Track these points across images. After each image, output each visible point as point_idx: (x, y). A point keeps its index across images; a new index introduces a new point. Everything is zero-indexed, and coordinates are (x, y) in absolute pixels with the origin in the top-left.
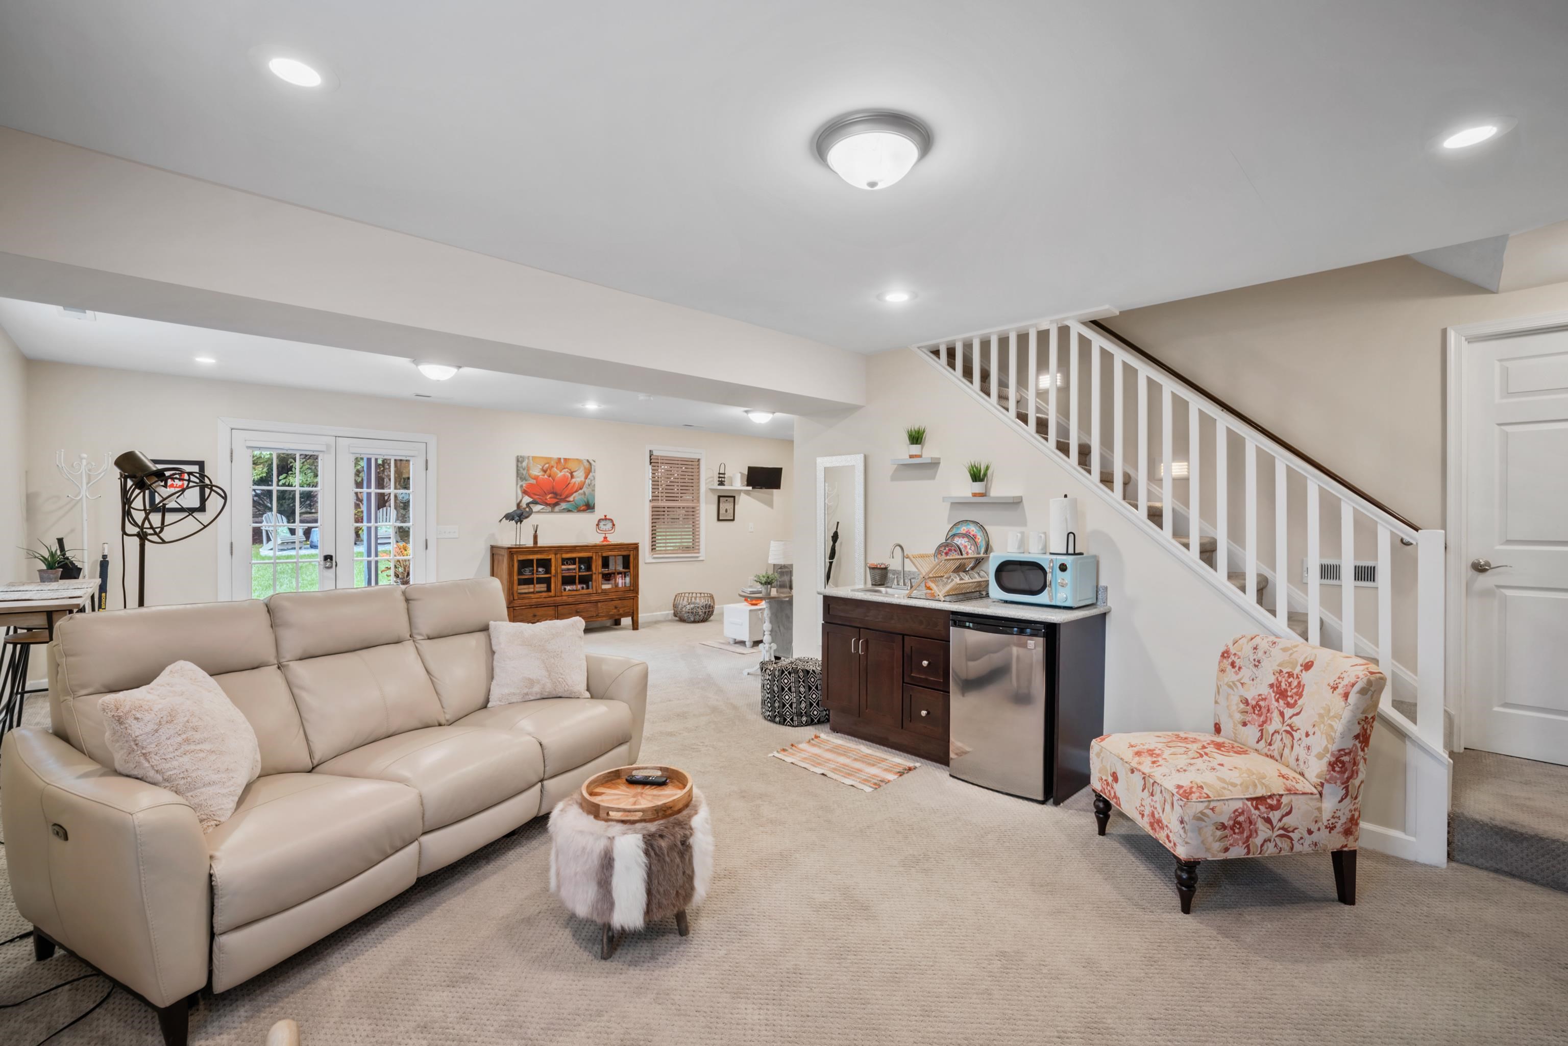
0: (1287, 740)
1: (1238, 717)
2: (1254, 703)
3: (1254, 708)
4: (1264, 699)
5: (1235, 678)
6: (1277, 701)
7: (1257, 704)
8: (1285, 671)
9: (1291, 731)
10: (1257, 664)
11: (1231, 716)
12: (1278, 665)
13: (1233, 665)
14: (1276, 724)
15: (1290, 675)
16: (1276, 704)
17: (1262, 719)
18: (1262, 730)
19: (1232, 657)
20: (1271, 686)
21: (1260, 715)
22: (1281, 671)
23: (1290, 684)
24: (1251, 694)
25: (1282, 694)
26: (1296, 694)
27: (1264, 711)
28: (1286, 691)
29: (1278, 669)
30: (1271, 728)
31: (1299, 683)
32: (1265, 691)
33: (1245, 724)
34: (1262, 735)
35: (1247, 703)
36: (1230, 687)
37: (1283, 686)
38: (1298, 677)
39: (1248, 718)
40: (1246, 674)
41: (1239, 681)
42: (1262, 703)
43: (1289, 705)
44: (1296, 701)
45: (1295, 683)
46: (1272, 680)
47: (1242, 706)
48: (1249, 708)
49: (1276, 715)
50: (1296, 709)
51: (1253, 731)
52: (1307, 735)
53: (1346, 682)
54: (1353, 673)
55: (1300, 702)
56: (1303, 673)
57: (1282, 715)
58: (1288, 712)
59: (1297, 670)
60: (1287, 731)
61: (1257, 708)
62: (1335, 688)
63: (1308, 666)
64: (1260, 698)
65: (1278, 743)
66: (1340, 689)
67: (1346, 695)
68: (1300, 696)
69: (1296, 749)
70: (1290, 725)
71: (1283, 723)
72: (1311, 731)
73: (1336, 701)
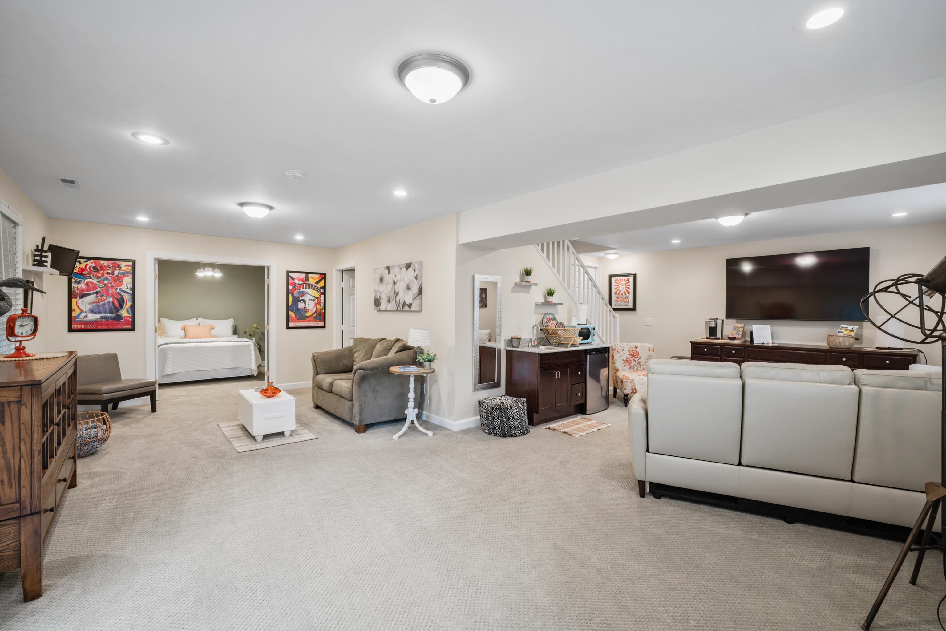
0: (639, 366)
1: (623, 365)
3: (626, 361)
4: (628, 358)
5: (619, 355)
7: (627, 360)
8: (631, 350)
9: (639, 363)
10: (623, 350)
11: (621, 365)
12: (628, 349)
13: (618, 352)
14: (633, 363)
15: (633, 351)
16: (632, 358)
17: (629, 363)
18: (630, 366)
19: (617, 350)
20: (629, 354)
21: (628, 363)
23: (634, 353)
24: (625, 358)
25: (633, 356)
26: (637, 354)
27: (629, 361)
28: (633, 354)
30: (632, 365)
32: (628, 356)
33: (625, 366)
34: (630, 368)
35: (624, 361)
36: (619, 358)
37: (632, 353)
39: (625, 364)
40: (621, 353)
41: (620, 355)
42: (628, 359)
43: (636, 358)
44: (638, 356)
45: (635, 352)
46: (628, 353)
47: (623, 362)
48: (625, 362)
49: (633, 361)
50: (639, 358)
51: (628, 367)
52: (645, 362)
53: (652, 348)
54: (651, 346)
55: (639, 356)
56: (636, 349)
57: (635, 360)
58: (636, 359)
59: (634, 349)
60: (637, 364)
61: (627, 361)
62: (650, 350)
63: (636, 347)
64: (627, 358)
65: (635, 368)
66: (651, 350)
67: (653, 351)
68: (639, 355)
69: (642, 367)
70: (638, 362)
71: (636, 362)
72: (646, 361)
73: (651, 353)
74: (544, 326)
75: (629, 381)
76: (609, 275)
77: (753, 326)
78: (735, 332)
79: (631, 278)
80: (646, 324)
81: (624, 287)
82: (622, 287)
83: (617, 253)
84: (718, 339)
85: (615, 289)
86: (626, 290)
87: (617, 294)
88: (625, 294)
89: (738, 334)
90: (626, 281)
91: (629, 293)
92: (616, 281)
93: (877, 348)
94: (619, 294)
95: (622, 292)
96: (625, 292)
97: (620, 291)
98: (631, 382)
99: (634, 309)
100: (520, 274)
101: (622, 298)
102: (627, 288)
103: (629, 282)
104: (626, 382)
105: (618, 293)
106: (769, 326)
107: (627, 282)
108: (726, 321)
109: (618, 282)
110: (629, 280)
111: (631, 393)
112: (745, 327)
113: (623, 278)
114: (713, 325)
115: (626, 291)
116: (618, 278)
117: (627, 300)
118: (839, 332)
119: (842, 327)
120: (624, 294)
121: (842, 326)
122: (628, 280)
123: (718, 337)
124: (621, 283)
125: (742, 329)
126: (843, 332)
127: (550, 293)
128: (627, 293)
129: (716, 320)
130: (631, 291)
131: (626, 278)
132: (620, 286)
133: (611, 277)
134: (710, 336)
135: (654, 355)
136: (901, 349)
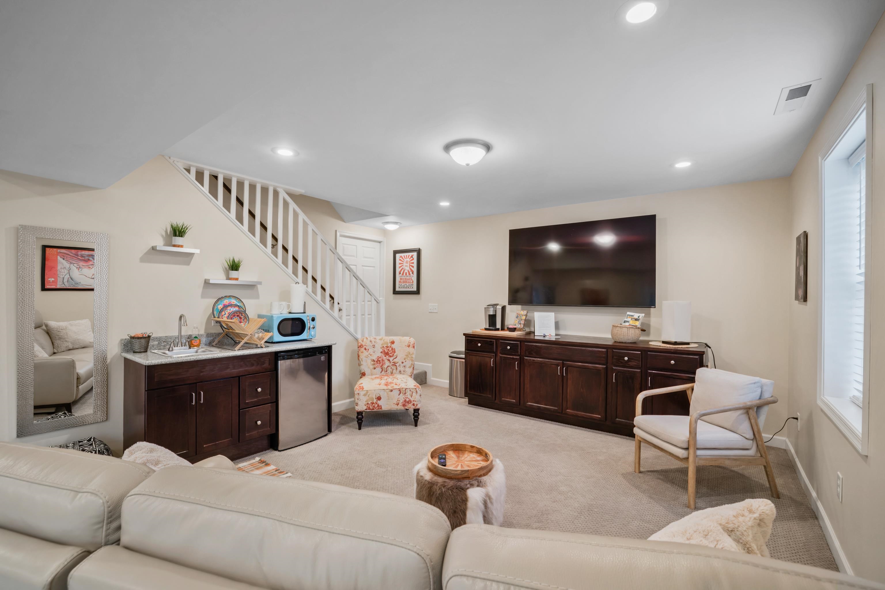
0: (394, 367)
1: (372, 367)
2: (377, 360)
3: (377, 362)
4: (380, 358)
5: (367, 354)
6: (385, 356)
7: (378, 360)
8: (385, 346)
9: (395, 364)
10: (374, 346)
11: (369, 368)
12: (382, 345)
13: (365, 349)
14: (387, 364)
15: (387, 347)
16: (385, 358)
17: (381, 364)
18: (382, 368)
19: (364, 347)
20: (381, 352)
21: (380, 363)
22: (383, 347)
23: (388, 350)
24: (375, 358)
25: (387, 354)
26: (392, 352)
27: (381, 361)
28: (388, 352)
29: (382, 346)
30: (385, 366)
31: (392, 348)
32: (380, 355)
33: (375, 368)
34: (382, 370)
35: (374, 361)
36: (366, 357)
37: (386, 351)
38: (390, 347)
39: (375, 366)
40: (371, 351)
41: (369, 354)
42: (380, 359)
43: (390, 356)
44: (393, 354)
45: (390, 349)
46: (381, 350)
47: (372, 363)
48: (375, 362)
49: (386, 361)
50: (395, 357)
51: (378, 370)
52: (403, 363)
53: (412, 343)
54: (412, 340)
55: (395, 354)
56: (393, 345)
57: (389, 360)
58: (391, 359)
59: (389, 345)
60: (393, 365)
61: (378, 362)
62: (409, 346)
63: (393, 343)
64: (378, 357)
65: (389, 370)
66: (411, 346)
67: (414, 347)
68: (395, 352)
69: (399, 369)
70: (394, 363)
71: (390, 363)
72: (404, 361)
73: (411, 350)
76: (394, 251)
77: (535, 313)
78: (517, 322)
79: (415, 254)
81: (408, 265)
82: (406, 266)
83: (396, 223)
84: (498, 330)
85: (400, 267)
86: (411, 269)
87: (401, 274)
88: (409, 274)
89: (520, 324)
90: (410, 259)
91: (413, 273)
92: (401, 258)
93: (664, 342)
94: (403, 274)
95: (406, 271)
96: (409, 271)
97: (404, 271)
98: (365, 395)
99: (417, 292)
100: (164, 234)
101: (406, 278)
102: (411, 267)
103: (413, 259)
104: (359, 394)
105: (402, 273)
106: (553, 313)
107: (411, 259)
108: (509, 308)
109: (402, 260)
110: (414, 257)
111: (366, 409)
112: (528, 314)
113: (408, 254)
114: (491, 313)
115: (410, 271)
116: (402, 255)
117: (411, 282)
118: (625, 322)
119: (628, 315)
120: (408, 274)
121: (628, 313)
122: (412, 257)
123: (497, 327)
124: (406, 260)
125: (524, 318)
126: (628, 322)
127: (234, 266)
128: (411, 273)
129: (495, 305)
130: (415, 270)
131: (410, 254)
132: (405, 264)
133: (395, 252)
134: (489, 327)
135: (415, 352)
136: (688, 344)
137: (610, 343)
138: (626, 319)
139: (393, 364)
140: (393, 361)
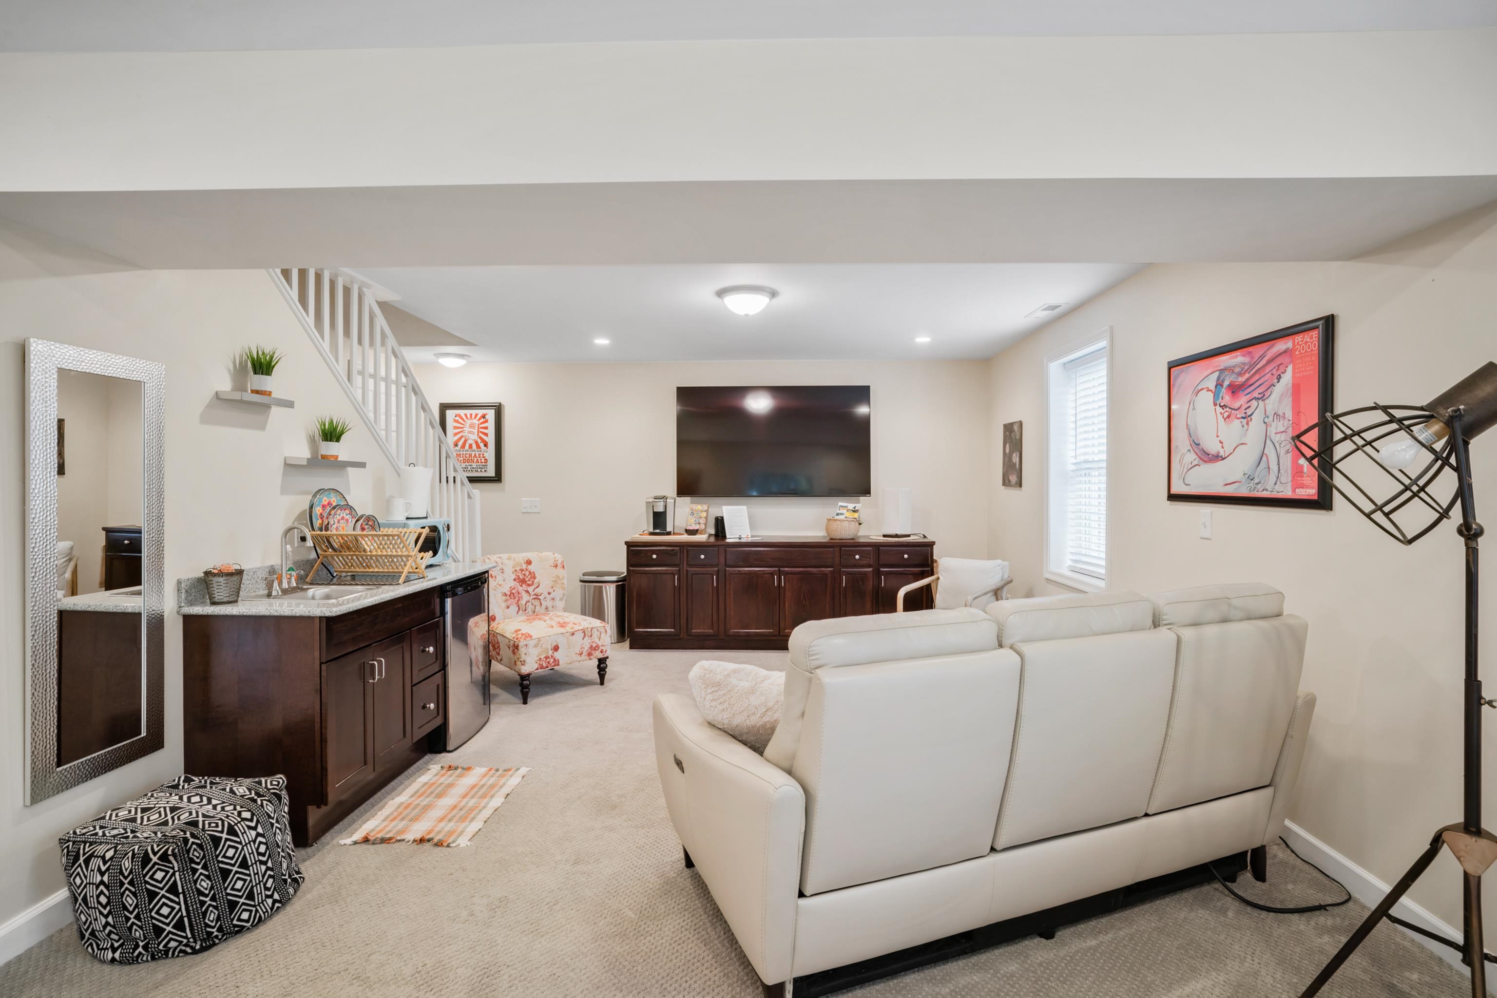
0: (537, 603)
1: (504, 605)
2: (509, 593)
3: (510, 596)
4: (514, 589)
5: (495, 584)
6: (521, 586)
7: (512, 593)
8: (518, 569)
9: (537, 597)
10: (502, 571)
11: (500, 607)
12: (513, 567)
13: (497, 578)
14: (525, 597)
15: (522, 570)
16: (521, 588)
17: (516, 599)
18: (519, 606)
19: (496, 575)
20: (515, 580)
21: (514, 598)
22: (516, 570)
23: (525, 575)
24: (506, 589)
25: (522, 582)
26: (531, 578)
27: (516, 595)
28: (524, 579)
29: (514, 570)
30: (523, 602)
31: (530, 572)
32: (513, 584)
33: (508, 607)
34: (519, 609)
35: (506, 595)
36: (495, 590)
37: (521, 577)
38: (527, 570)
39: (509, 603)
40: (500, 578)
41: (500, 585)
42: (514, 591)
43: (529, 585)
44: (533, 582)
45: (527, 573)
46: (514, 576)
47: (504, 598)
48: (508, 597)
49: (524, 594)
50: (535, 585)
51: (514, 608)
52: (549, 593)
53: (560, 561)
54: (559, 558)
55: (536, 581)
56: (530, 567)
57: (527, 592)
58: (530, 589)
59: (524, 566)
60: (533, 599)
61: (512, 595)
62: (556, 566)
63: (529, 562)
64: (512, 589)
65: (530, 607)
66: (559, 566)
67: (563, 567)
68: (535, 578)
69: (544, 604)
70: (535, 595)
71: (530, 595)
72: (551, 591)
73: (560, 572)
74: (316, 528)
75: (531, 643)
76: (441, 404)
77: (724, 507)
78: (693, 521)
79: (491, 414)
80: (525, 511)
81: (476, 431)
82: (470, 432)
83: (462, 356)
84: (669, 534)
85: (455, 434)
86: (481, 438)
87: (459, 446)
88: (478, 447)
89: (699, 523)
90: (479, 420)
91: (486, 445)
92: (457, 418)
93: (884, 536)
94: (463, 446)
95: (470, 442)
96: (476, 442)
97: (466, 441)
98: (536, 646)
99: (498, 478)
101: (470, 455)
102: (481, 435)
103: (486, 421)
104: (526, 645)
105: (460, 444)
106: (745, 507)
107: (482, 420)
108: (679, 501)
109: (460, 420)
110: (487, 417)
111: (537, 669)
112: (710, 510)
113: (474, 412)
114: (660, 508)
115: (479, 441)
116: (462, 412)
117: (483, 460)
118: (837, 514)
119: (840, 506)
120: (474, 447)
121: (840, 504)
122: (484, 416)
123: (668, 530)
124: (469, 422)
125: (704, 514)
126: (843, 514)
127: (332, 434)
128: (482, 445)
129: (664, 498)
130: (491, 439)
131: (481, 412)
132: (467, 429)
133: (444, 408)
134: (654, 529)
135: (566, 576)
136: (909, 536)
137: (826, 540)
138: (839, 512)
139: (534, 597)
140: (534, 593)
